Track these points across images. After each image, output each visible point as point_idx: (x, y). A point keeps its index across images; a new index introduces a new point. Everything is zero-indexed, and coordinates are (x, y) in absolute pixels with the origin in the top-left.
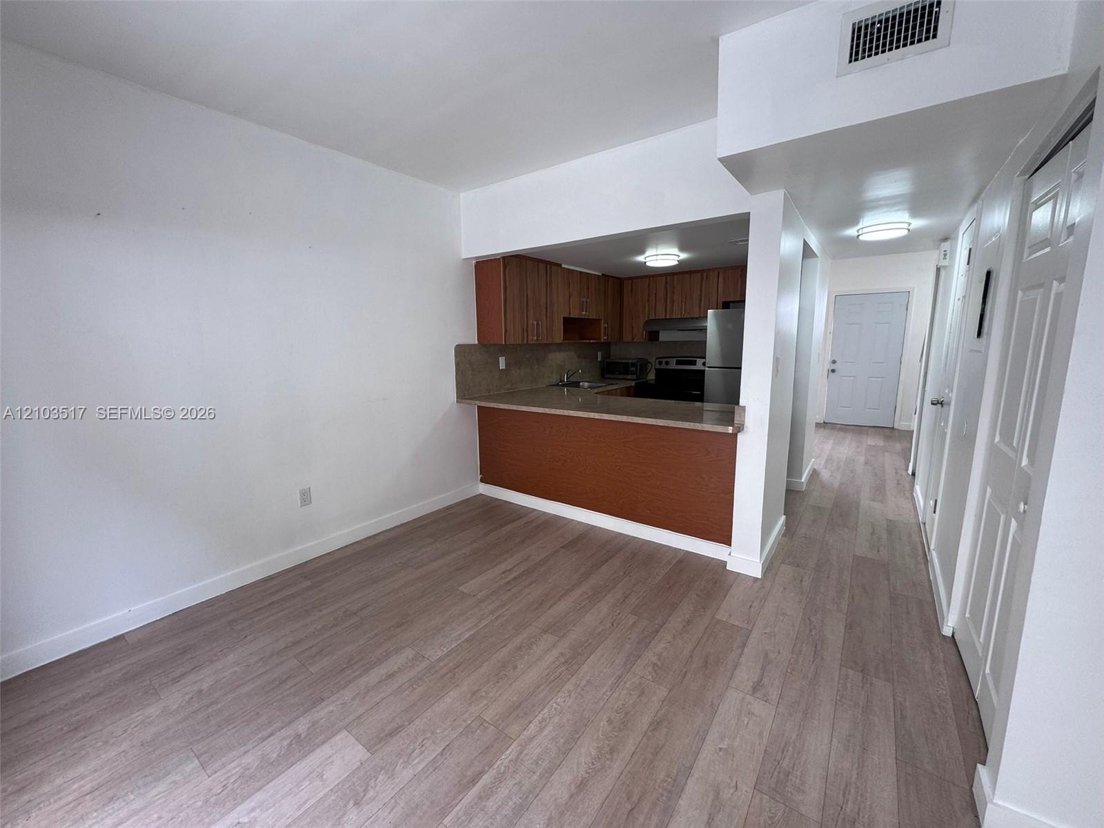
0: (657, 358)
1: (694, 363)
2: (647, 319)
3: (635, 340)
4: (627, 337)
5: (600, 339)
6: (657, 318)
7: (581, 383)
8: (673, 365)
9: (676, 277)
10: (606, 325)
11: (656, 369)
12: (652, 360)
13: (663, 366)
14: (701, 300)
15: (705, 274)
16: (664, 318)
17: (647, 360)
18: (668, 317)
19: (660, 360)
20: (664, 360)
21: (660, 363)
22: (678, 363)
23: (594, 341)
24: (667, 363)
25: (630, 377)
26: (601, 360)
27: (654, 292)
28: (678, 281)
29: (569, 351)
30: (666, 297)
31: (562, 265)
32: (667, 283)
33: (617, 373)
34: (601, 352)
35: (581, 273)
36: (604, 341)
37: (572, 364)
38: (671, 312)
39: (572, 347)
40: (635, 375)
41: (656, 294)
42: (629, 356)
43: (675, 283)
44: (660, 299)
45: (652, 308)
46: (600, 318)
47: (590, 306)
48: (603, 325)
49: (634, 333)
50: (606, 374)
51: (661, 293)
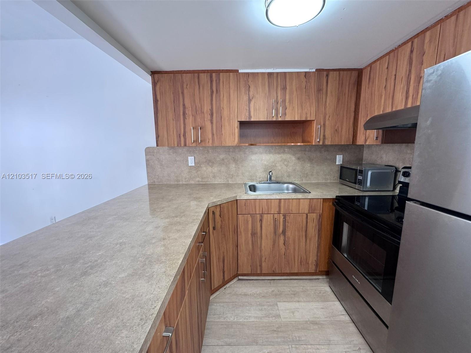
0: (404, 168)
4: (360, 139)
6: (394, 110)
9: (428, 33)
10: (319, 126)
11: (399, 182)
16: (403, 107)
18: (409, 106)
19: (406, 170)
21: (405, 174)
23: (303, 144)
25: (357, 186)
26: (342, 163)
27: (394, 73)
28: (430, 41)
29: (284, 153)
30: (409, 75)
31: (238, 70)
32: (412, 51)
33: (347, 180)
34: (342, 156)
35: (270, 74)
36: (318, 144)
37: (287, 166)
38: (414, 96)
39: (288, 150)
40: (361, 185)
41: (395, 75)
42: (379, 162)
43: (426, 46)
44: (401, 81)
45: (389, 97)
46: (308, 119)
47: (288, 108)
48: (315, 126)
49: (367, 134)
50: (340, 179)
51: (403, 70)
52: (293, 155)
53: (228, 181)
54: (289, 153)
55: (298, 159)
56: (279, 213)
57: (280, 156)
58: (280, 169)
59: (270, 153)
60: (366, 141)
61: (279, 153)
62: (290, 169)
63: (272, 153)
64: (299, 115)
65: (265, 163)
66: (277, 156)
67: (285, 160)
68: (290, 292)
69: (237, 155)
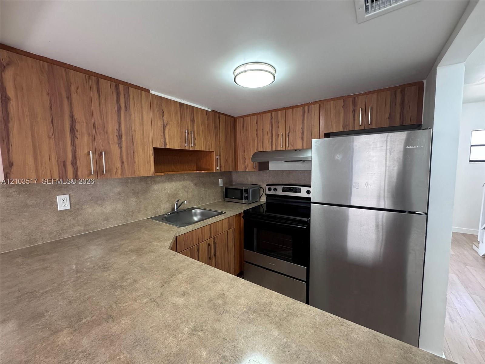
0: (267, 185)
1: (299, 191)
2: (256, 151)
3: (247, 170)
4: (241, 167)
5: (212, 170)
6: (264, 150)
7: (193, 211)
8: (280, 192)
9: (280, 112)
10: (218, 157)
11: (266, 194)
12: (264, 186)
13: (272, 192)
14: (303, 133)
15: (306, 108)
16: (270, 150)
17: (260, 186)
18: (274, 149)
19: (269, 187)
20: (273, 187)
21: (270, 189)
22: (284, 190)
23: (206, 172)
24: (275, 190)
25: (244, 201)
26: (222, 185)
27: (262, 128)
28: (281, 117)
29: (184, 180)
30: (271, 131)
31: (150, 91)
32: (271, 119)
33: (233, 198)
34: (222, 179)
35: (181, 104)
36: (217, 171)
37: (187, 192)
38: (276, 144)
39: (187, 177)
40: (248, 200)
41: (263, 129)
42: (246, 182)
43: (279, 118)
44: (267, 134)
45: (260, 142)
46: (211, 150)
47: (196, 139)
48: (215, 157)
49: (246, 164)
50: (226, 197)
51: (267, 128)
52: (192, 181)
53: (127, 220)
54: (188, 180)
55: (196, 184)
57: (181, 183)
58: (182, 196)
59: (172, 181)
60: (245, 168)
61: (180, 181)
62: (190, 196)
63: (174, 181)
64: (205, 145)
65: (168, 192)
66: (179, 183)
67: (186, 187)
69: (137, 186)
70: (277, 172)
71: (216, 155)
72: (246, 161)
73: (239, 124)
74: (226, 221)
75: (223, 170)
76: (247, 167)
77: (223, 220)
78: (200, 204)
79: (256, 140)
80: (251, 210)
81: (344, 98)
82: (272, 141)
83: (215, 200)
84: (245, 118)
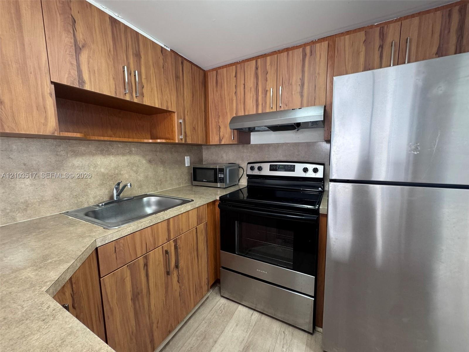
0: (249, 163)
1: (292, 169)
2: (235, 115)
3: (223, 143)
4: (214, 140)
5: (173, 139)
6: (247, 114)
7: (145, 199)
8: (266, 171)
9: (268, 58)
10: (181, 121)
11: (248, 175)
12: (244, 165)
13: (256, 172)
14: (303, 85)
15: (308, 49)
16: (255, 113)
17: (239, 165)
18: (260, 111)
19: (252, 165)
20: (256, 166)
21: (252, 169)
22: (272, 168)
23: (164, 141)
24: (260, 169)
25: (219, 185)
26: (190, 165)
27: (243, 82)
28: (271, 64)
29: (130, 154)
30: (256, 87)
32: (257, 69)
33: (204, 180)
34: (189, 157)
35: (113, 21)
36: (180, 142)
37: (136, 172)
38: (264, 104)
39: (136, 149)
40: (224, 183)
41: (244, 84)
42: (220, 161)
43: (268, 67)
44: (250, 91)
45: (240, 103)
46: (170, 109)
47: (145, 86)
48: (176, 120)
49: (221, 134)
50: (194, 181)
51: (251, 82)
52: (144, 156)
53: (14, 219)
54: (137, 154)
55: (150, 162)
56: (169, 240)
57: (125, 158)
58: (127, 177)
59: (109, 154)
60: (220, 140)
61: (124, 154)
62: (141, 177)
63: (112, 154)
64: (160, 101)
65: (103, 170)
66: (122, 158)
67: (133, 164)
68: (198, 340)
69: (34, 158)
70: (261, 147)
71: (178, 118)
72: (222, 130)
73: (210, 79)
74: (195, 212)
75: (189, 141)
76: (222, 138)
77: (190, 212)
78: (157, 189)
79: (234, 101)
80: (228, 195)
81: (367, 30)
82: (257, 101)
83: (179, 184)
84: (219, 71)
